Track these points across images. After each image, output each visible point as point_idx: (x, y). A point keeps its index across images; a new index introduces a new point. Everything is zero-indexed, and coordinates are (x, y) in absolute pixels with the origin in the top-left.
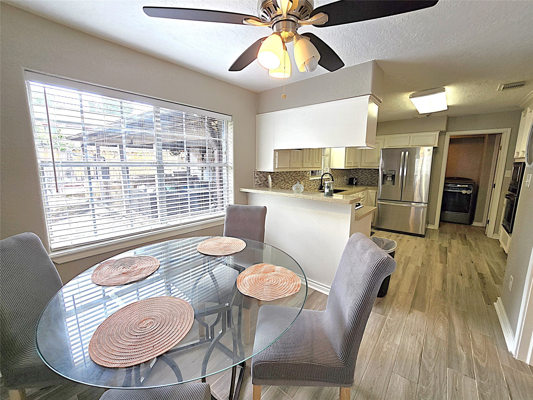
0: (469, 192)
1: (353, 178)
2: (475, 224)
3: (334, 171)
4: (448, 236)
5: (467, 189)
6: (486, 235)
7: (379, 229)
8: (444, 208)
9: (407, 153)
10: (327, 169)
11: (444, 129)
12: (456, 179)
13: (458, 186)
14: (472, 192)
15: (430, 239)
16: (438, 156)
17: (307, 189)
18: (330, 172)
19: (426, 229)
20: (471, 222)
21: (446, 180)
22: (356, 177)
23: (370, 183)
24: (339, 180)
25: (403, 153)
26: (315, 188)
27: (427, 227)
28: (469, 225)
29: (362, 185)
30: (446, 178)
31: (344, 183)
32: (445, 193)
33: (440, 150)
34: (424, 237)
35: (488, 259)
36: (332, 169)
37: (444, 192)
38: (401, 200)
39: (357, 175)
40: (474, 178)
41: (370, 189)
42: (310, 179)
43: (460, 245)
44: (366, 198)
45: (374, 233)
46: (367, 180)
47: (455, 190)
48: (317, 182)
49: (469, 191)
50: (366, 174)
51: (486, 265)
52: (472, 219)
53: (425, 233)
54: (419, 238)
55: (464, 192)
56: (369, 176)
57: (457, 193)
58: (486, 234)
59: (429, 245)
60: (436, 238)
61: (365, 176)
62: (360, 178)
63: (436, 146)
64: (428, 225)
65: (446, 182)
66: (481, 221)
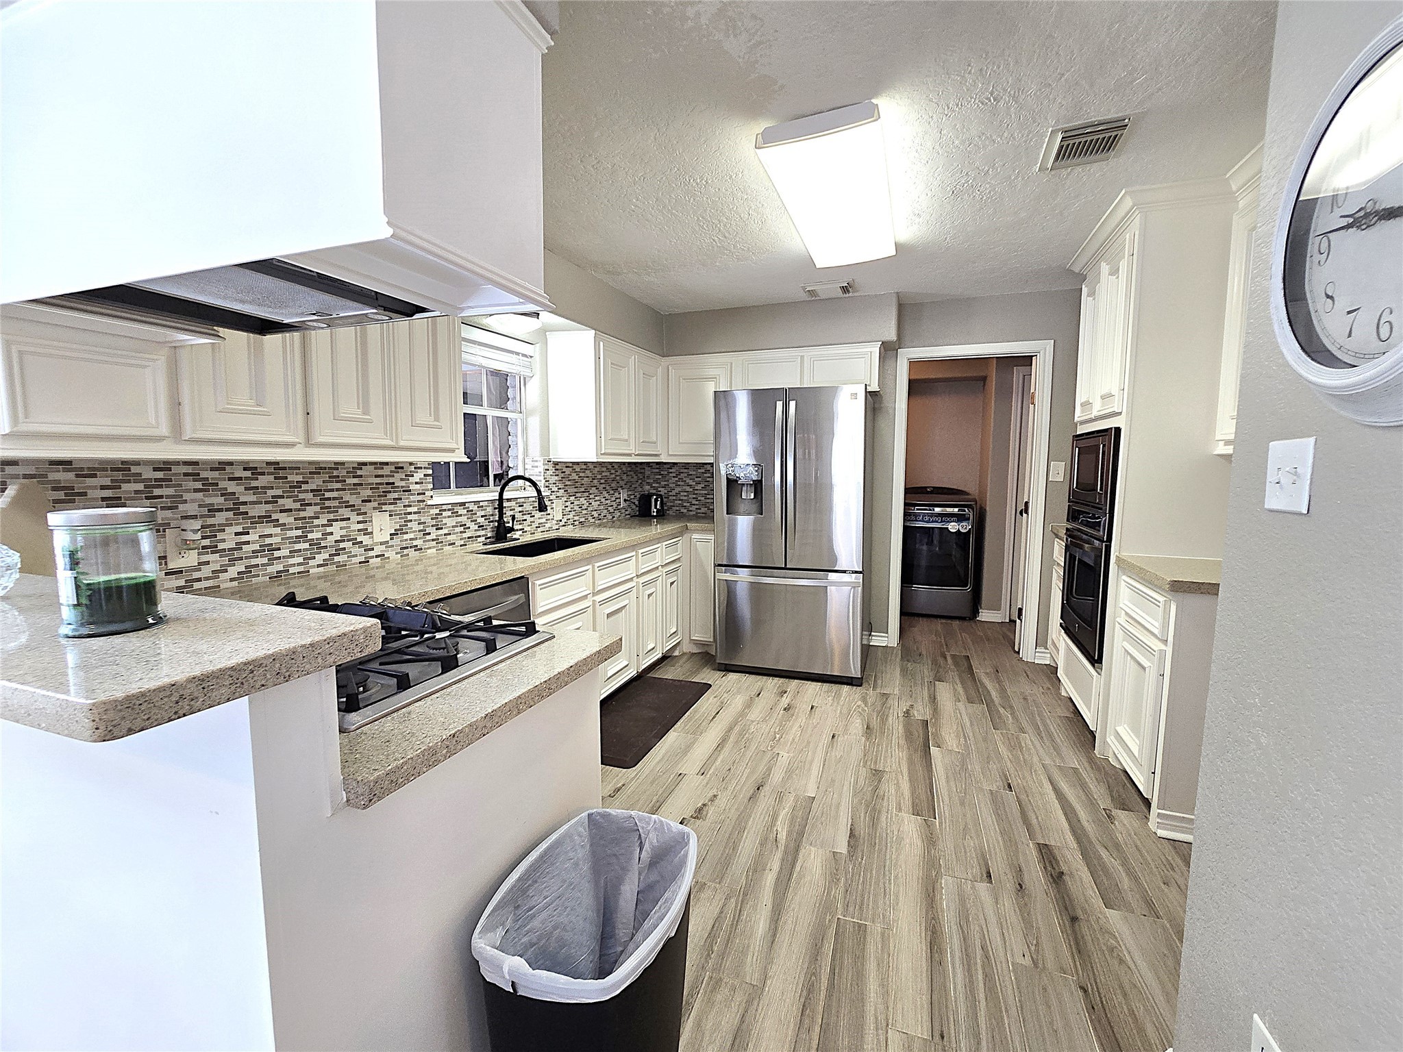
0: (965, 527)
1: (650, 496)
2: (985, 615)
3: (568, 471)
4: (926, 671)
5: (960, 518)
6: (1018, 653)
7: (728, 669)
8: (908, 577)
9: (792, 404)
10: (536, 464)
11: (892, 335)
12: (931, 492)
13: (937, 510)
14: (972, 527)
15: (878, 691)
16: (882, 423)
17: (418, 543)
18: (550, 472)
19: (867, 650)
20: (975, 612)
21: (908, 495)
22: (663, 491)
23: (703, 510)
24: (595, 504)
25: (779, 405)
26: (465, 535)
27: (869, 640)
28: (970, 619)
29: (680, 516)
30: (908, 491)
31: (617, 514)
32: (908, 532)
33: (887, 403)
34: (861, 686)
35: (1048, 761)
36: (556, 464)
37: (906, 529)
38: (786, 565)
39: (663, 483)
40: (972, 488)
41: (696, 531)
42: (429, 503)
43: (960, 705)
44: (685, 561)
45: (710, 686)
46: (694, 502)
47: (932, 522)
48: (480, 513)
49: (964, 524)
50: (691, 483)
51: (1048, 788)
52: (976, 602)
53: (863, 670)
54: (846, 688)
55: (953, 527)
56: (699, 487)
57: (936, 531)
58: (1017, 649)
59: (875, 723)
60: (892, 680)
61: (688, 489)
62: (673, 493)
63: (874, 387)
64: (870, 635)
65: (906, 501)
66: (996, 607)
